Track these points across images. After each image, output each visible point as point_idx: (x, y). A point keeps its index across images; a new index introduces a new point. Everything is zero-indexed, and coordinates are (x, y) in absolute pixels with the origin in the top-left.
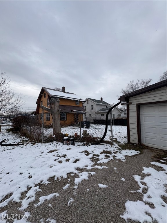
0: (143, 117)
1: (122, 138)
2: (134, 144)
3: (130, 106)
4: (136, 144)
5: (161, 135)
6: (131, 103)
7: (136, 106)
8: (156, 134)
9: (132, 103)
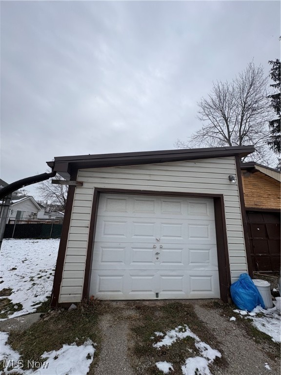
0: (103, 223)
1: (32, 280)
2: (70, 304)
3: (77, 191)
4: (75, 303)
5: (132, 263)
6: (81, 184)
7: (92, 192)
8: (123, 263)
9: (85, 185)
